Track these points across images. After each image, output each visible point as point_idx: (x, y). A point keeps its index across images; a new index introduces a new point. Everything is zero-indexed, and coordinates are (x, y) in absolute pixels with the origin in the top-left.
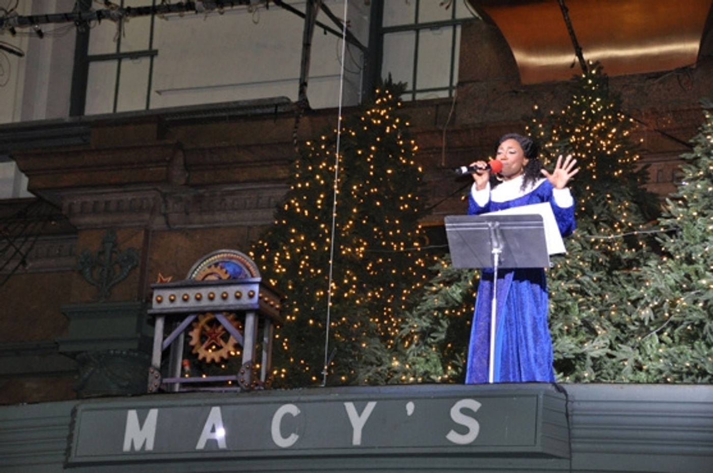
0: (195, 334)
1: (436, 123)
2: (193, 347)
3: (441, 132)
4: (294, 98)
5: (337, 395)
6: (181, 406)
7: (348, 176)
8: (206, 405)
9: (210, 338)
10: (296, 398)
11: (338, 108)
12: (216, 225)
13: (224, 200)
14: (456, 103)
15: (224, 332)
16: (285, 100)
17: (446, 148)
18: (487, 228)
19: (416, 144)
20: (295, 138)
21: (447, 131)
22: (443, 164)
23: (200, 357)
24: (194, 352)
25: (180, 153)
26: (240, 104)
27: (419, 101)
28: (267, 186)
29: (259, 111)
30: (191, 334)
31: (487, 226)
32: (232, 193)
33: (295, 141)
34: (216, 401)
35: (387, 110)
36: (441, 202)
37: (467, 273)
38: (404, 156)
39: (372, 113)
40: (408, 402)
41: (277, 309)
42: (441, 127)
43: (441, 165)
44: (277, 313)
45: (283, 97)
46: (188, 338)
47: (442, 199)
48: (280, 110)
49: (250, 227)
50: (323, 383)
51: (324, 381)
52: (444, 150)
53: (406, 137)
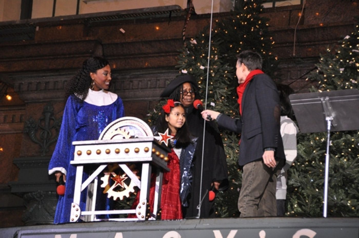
0: (105, 179)
1: (289, 25)
2: (104, 189)
3: (293, 30)
4: (184, 6)
5: (208, 224)
6: (94, 232)
7: (221, 63)
8: (112, 231)
9: (116, 182)
10: (177, 227)
11: (210, 14)
12: (127, 100)
13: (132, 81)
14: (304, 9)
15: (126, 178)
16: (177, 8)
17: (296, 42)
18: (320, 102)
19: (273, 40)
20: (184, 36)
21: (297, 30)
22: (294, 55)
23: (109, 197)
24: (104, 192)
25: (100, 47)
26: (144, 10)
27: (277, 8)
28: (164, 71)
29: (158, 16)
30: (102, 179)
31: (320, 100)
32: (137, 77)
33: (184, 38)
34: (120, 229)
35: (252, 14)
36: (292, 83)
37: (309, 136)
38: (264, 49)
39: (240, 16)
40: (260, 231)
41: (166, 161)
42: (292, 27)
43: (292, 56)
44: (166, 164)
45: (176, 6)
46: (100, 182)
47: (293, 81)
48: (173, 15)
49: (150, 102)
50: (198, 216)
51: (199, 214)
52: (294, 44)
53: (266, 34)
